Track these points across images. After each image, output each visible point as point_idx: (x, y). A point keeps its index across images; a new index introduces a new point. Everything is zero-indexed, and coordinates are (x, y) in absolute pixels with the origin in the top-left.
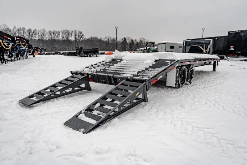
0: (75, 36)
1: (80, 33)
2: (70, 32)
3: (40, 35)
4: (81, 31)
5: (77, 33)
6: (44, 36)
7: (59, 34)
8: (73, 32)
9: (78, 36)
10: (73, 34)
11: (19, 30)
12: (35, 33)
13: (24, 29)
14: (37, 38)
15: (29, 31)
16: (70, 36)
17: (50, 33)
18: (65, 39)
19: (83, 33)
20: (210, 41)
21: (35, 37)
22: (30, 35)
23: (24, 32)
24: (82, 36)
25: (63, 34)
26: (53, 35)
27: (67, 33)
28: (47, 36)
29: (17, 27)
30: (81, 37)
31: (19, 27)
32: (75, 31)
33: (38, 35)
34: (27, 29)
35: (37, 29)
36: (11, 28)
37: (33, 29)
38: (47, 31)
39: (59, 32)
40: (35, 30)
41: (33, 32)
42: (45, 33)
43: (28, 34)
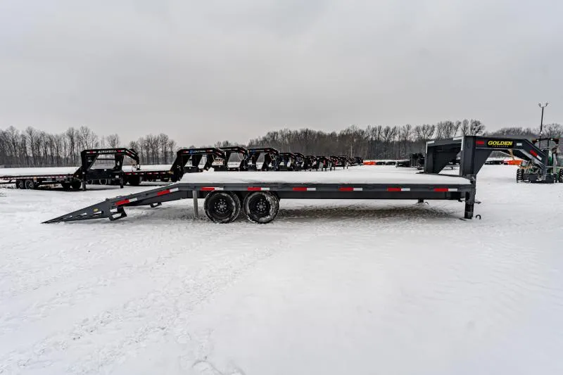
0: (464, 131)
1: (477, 123)
2: (455, 125)
3: (401, 134)
4: (477, 120)
5: (469, 125)
6: (407, 135)
7: (433, 131)
8: (460, 123)
9: (471, 129)
10: (461, 126)
11: (374, 130)
12: (394, 132)
13: (380, 127)
14: (397, 139)
15: (387, 131)
16: (454, 131)
17: (418, 129)
18: (444, 137)
19: (483, 123)
21: (394, 138)
22: (388, 136)
23: (379, 133)
24: (479, 129)
25: (439, 129)
26: (422, 133)
27: (449, 127)
28: (412, 135)
29: (371, 127)
30: (477, 132)
31: (374, 127)
32: (466, 122)
33: (398, 135)
34: (384, 127)
35: (397, 125)
36: (364, 129)
37: (392, 128)
38: (413, 127)
39: (434, 127)
40: (395, 128)
41: (391, 131)
42: (410, 131)
43: (384, 135)
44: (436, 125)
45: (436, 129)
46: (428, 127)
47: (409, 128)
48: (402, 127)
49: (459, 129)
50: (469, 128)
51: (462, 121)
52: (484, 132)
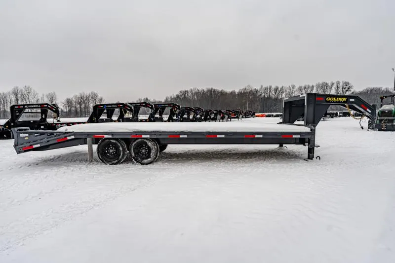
0: (337, 90)
1: (347, 84)
2: (330, 85)
3: (287, 92)
4: (347, 81)
5: (341, 84)
6: (292, 93)
7: (312, 90)
8: (333, 84)
9: (343, 89)
10: (335, 86)
11: (266, 89)
12: (282, 91)
13: (271, 87)
15: (276, 90)
16: (329, 89)
17: (300, 89)
19: (352, 83)
20: (305, 97)
21: (282, 95)
22: (277, 94)
23: (270, 91)
24: (349, 88)
25: (318, 88)
27: (325, 86)
29: (264, 87)
30: (347, 91)
31: (266, 86)
32: (338, 83)
33: (285, 93)
34: (273, 87)
35: (284, 86)
36: (258, 88)
37: (280, 87)
38: (297, 87)
39: (313, 87)
40: (283, 87)
41: (280, 90)
42: (294, 90)
43: (274, 93)
44: (315, 85)
45: (315, 88)
46: (309, 87)
47: (293, 87)
48: (288, 86)
49: (333, 88)
50: (341, 88)
51: (335, 82)
52: (352, 90)
